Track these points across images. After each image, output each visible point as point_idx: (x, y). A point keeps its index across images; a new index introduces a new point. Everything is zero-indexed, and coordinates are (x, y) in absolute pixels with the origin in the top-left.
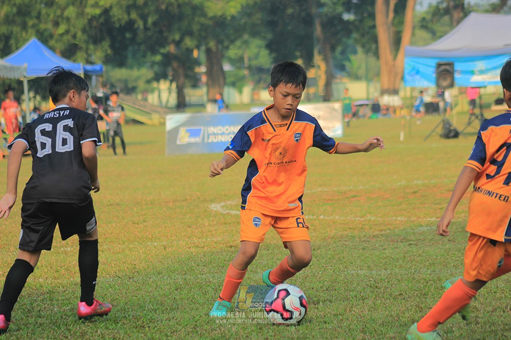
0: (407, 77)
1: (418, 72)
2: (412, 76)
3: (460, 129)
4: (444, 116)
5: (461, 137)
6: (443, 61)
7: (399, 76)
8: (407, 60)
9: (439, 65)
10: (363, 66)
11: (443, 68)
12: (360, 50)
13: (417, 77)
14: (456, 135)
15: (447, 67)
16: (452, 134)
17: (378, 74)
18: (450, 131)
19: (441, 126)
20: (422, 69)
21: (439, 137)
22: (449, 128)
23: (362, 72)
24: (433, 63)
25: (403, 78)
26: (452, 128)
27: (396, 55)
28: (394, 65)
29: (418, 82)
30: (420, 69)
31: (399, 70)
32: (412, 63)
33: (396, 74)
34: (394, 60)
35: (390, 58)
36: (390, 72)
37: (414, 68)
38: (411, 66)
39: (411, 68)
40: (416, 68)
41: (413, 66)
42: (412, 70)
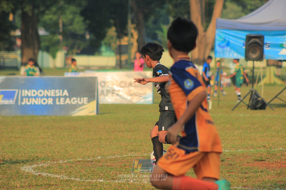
0: (217, 48)
1: (228, 44)
2: (223, 47)
3: (267, 101)
4: (253, 87)
5: (267, 107)
6: (253, 34)
7: (210, 47)
8: (217, 32)
9: (249, 38)
11: (253, 40)
13: (228, 48)
14: (263, 106)
15: (257, 40)
16: (259, 105)
18: (258, 102)
19: (249, 97)
20: (232, 40)
21: (247, 107)
22: (257, 99)
24: (244, 35)
25: (213, 49)
26: (259, 99)
27: (207, 26)
28: (205, 36)
29: (228, 53)
30: (231, 41)
31: (210, 41)
32: (223, 35)
33: (207, 45)
34: (205, 31)
35: (202, 29)
36: (200, 43)
37: (225, 40)
38: (222, 38)
39: (222, 40)
40: (227, 39)
41: (224, 37)
42: (222, 42)
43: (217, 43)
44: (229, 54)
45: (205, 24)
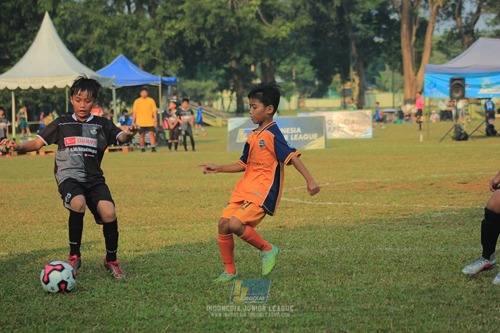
0: (426, 89)
1: (435, 86)
2: (431, 88)
3: (469, 133)
5: (469, 139)
6: (456, 77)
8: (425, 75)
9: (453, 80)
10: (390, 80)
11: (456, 82)
12: (387, 67)
13: (435, 89)
14: (466, 137)
15: (459, 82)
16: (462, 137)
17: (402, 87)
18: (461, 134)
19: (453, 130)
20: (438, 83)
21: (452, 139)
22: (460, 132)
23: (388, 85)
24: (448, 78)
26: (462, 132)
27: (417, 72)
28: (415, 80)
29: (435, 93)
30: (437, 83)
31: (420, 83)
32: (430, 78)
33: (417, 87)
34: (416, 75)
35: (412, 73)
36: (412, 85)
37: (432, 82)
39: (430, 82)
40: (434, 82)
41: (431, 80)
42: (430, 84)
43: (426, 85)
45: (415, 70)
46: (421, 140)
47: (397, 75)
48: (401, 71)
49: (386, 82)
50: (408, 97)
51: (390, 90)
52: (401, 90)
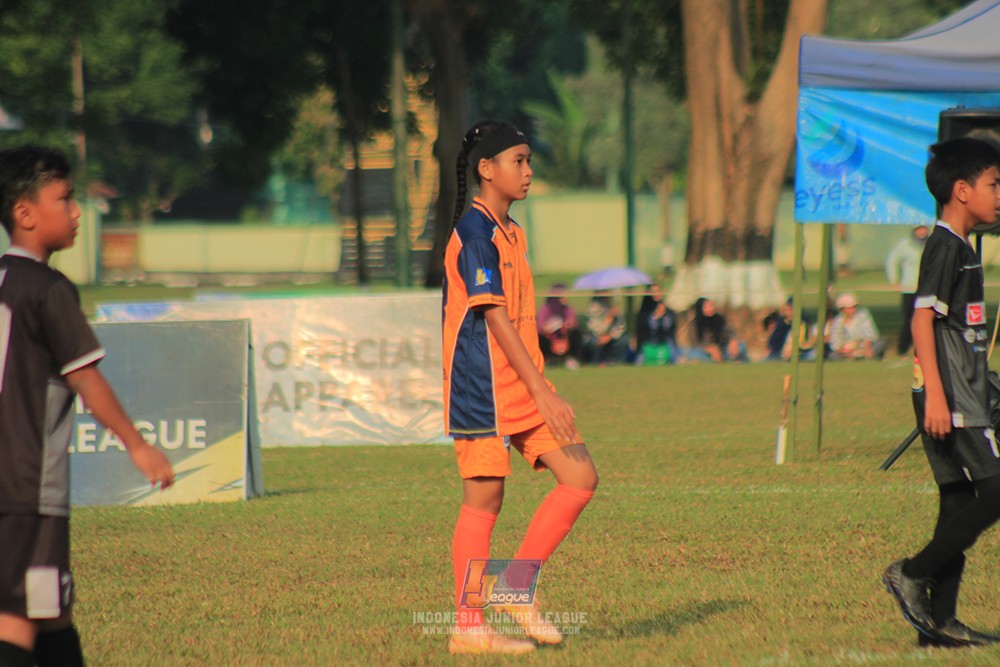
0: (807, 177)
1: (857, 157)
6: (974, 107)
7: (775, 172)
8: (805, 99)
9: (953, 125)
10: (614, 121)
12: (595, 50)
13: (859, 176)
15: (993, 135)
17: (678, 164)
20: (876, 140)
23: (604, 150)
24: (927, 115)
25: (789, 182)
27: (762, 78)
28: (750, 122)
29: (857, 199)
30: (869, 142)
31: (776, 144)
32: (831, 116)
33: (761, 164)
34: (754, 97)
35: (734, 89)
36: (730, 154)
37: (841, 137)
38: (829, 129)
39: (830, 137)
40: (851, 133)
41: (837, 126)
42: (829, 148)
43: (805, 152)
44: (863, 203)
45: (751, 67)
46: (780, 459)
47: (651, 98)
48: (674, 76)
49: (590, 133)
50: (713, 218)
51: (613, 181)
52: (671, 182)
